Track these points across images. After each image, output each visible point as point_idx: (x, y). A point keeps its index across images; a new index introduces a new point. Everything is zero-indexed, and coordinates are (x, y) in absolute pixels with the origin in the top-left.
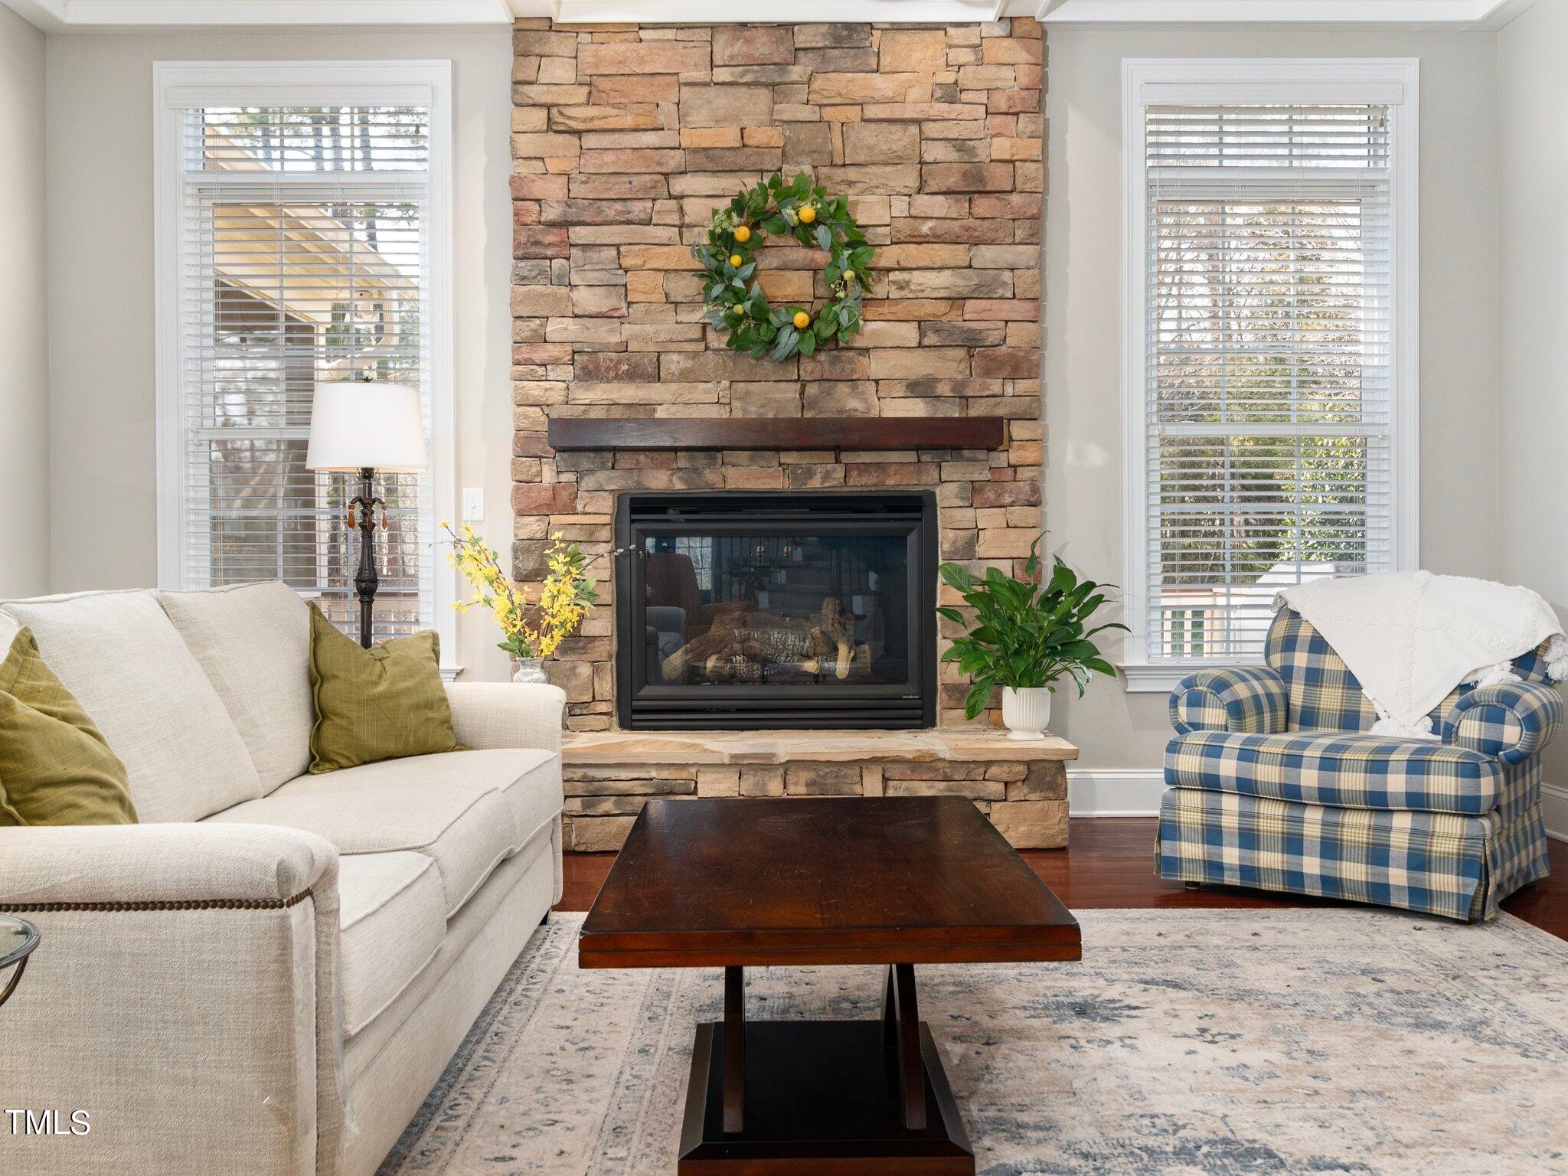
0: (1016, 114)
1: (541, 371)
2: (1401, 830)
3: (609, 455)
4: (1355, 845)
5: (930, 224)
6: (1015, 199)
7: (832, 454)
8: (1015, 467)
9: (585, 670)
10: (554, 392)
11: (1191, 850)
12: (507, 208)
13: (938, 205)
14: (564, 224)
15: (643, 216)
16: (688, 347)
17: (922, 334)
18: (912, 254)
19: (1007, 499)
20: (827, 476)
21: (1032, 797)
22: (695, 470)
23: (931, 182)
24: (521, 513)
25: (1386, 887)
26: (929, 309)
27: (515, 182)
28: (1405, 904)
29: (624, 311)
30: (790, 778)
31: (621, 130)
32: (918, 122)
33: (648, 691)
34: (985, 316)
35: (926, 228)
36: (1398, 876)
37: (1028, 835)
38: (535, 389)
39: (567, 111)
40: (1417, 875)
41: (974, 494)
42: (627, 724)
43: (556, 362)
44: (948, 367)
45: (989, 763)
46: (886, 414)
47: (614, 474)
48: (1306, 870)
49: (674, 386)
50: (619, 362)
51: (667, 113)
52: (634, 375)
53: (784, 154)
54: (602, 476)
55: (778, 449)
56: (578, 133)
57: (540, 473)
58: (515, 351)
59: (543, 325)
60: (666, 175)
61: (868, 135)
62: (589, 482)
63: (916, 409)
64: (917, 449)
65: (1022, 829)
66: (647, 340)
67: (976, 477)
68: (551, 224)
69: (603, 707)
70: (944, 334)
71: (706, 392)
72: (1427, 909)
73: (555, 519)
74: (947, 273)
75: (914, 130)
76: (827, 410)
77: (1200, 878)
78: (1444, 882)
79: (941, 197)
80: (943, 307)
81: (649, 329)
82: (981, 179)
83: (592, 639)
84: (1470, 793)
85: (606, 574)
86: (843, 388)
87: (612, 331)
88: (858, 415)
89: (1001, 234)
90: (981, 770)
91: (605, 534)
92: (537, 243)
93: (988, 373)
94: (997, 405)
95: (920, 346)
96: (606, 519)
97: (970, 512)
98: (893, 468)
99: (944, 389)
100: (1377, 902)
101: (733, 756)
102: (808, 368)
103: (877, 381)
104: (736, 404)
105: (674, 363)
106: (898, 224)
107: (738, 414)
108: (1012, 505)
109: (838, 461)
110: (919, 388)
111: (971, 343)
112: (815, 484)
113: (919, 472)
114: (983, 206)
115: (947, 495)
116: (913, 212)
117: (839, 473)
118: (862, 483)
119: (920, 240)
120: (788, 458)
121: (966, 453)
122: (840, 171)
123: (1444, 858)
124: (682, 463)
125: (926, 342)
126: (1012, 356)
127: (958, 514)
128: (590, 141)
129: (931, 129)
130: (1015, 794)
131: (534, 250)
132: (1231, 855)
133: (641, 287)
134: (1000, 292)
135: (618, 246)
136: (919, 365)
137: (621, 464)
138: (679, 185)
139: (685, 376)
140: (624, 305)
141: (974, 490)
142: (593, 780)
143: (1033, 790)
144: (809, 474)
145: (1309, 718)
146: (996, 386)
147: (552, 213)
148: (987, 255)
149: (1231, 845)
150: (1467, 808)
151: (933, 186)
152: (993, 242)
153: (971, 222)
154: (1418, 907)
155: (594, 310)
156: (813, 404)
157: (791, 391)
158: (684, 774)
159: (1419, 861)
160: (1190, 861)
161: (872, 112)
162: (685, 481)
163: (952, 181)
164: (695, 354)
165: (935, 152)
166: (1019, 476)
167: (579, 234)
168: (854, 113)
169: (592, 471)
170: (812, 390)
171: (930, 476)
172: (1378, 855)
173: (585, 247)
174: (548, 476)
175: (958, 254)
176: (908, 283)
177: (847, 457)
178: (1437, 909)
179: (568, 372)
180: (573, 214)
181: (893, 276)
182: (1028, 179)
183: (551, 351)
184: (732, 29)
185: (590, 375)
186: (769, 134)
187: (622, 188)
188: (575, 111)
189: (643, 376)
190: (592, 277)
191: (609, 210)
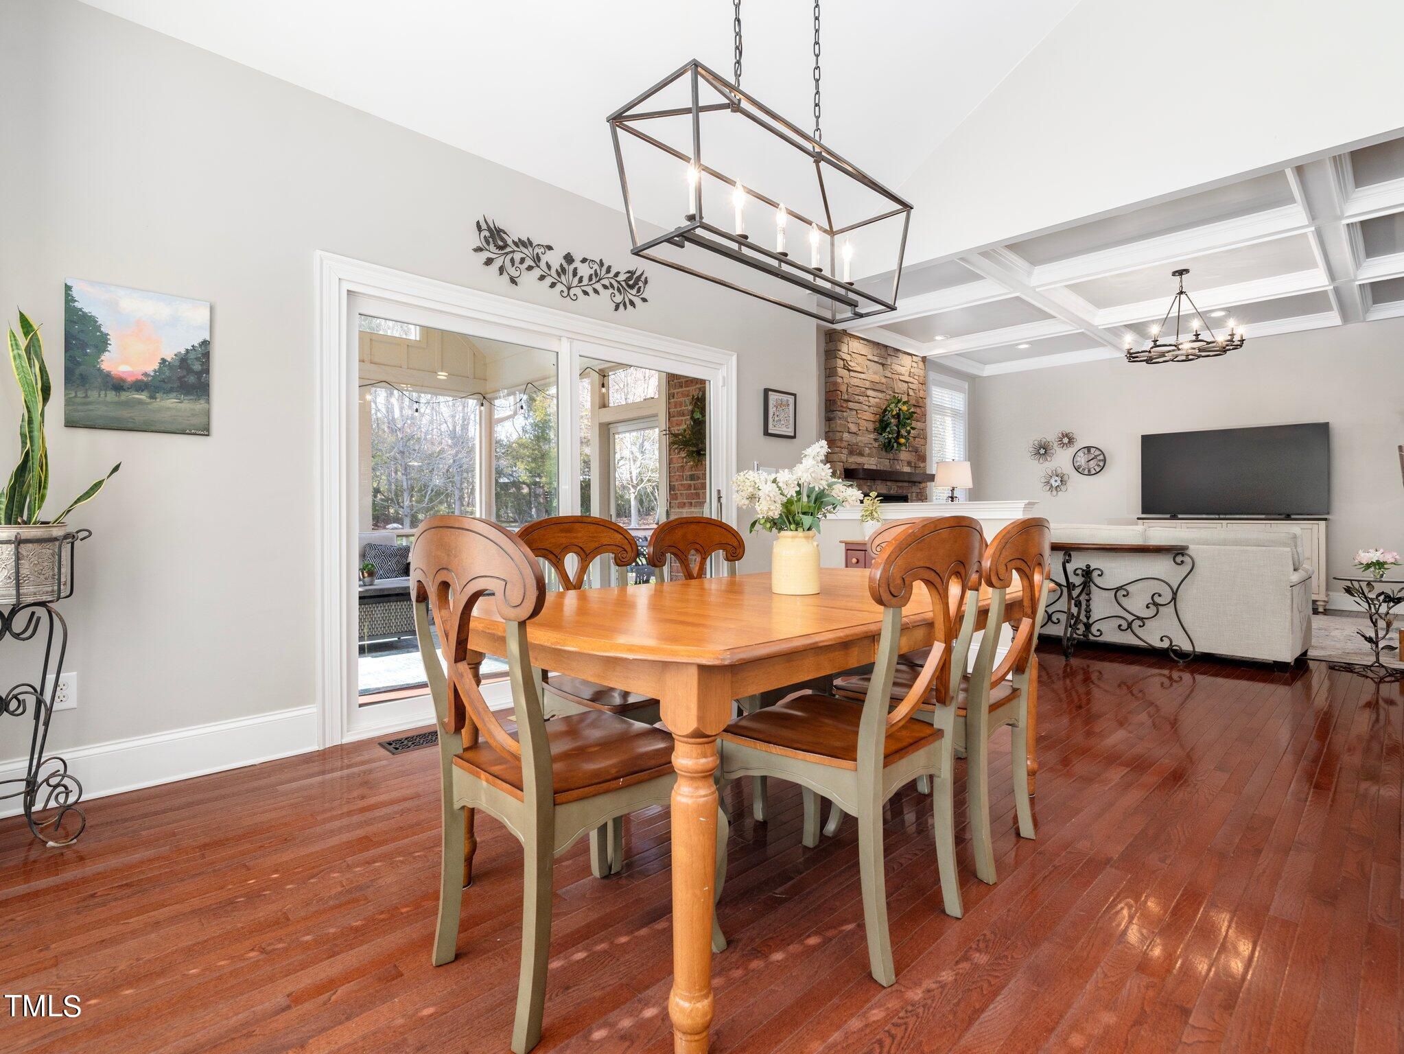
1: (842, 450)
6: (923, 409)
10: (844, 458)
16: (869, 446)
27: (837, 383)
29: (858, 432)
31: (858, 372)
32: (908, 383)
34: (918, 443)
38: (841, 457)
43: (845, 448)
44: (913, 458)
51: (866, 369)
52: (859, 454)
53: (886, 387)
59: (842, 435)
60: (866, 389)
61: (900, 384)
66: (862, 442)
68: (845, 400)
70: (912, 448)
71: (873, 460)
81: (863, 438)
87: (856, 439)
92: (842, 406)
95: (909, 451)
99: (913, 464)
102: (891, 456)
103: (902, 461)
109: (896, 485)
110: (909, 464)
111: (917, 450)
112: (892, 492)
114: (918, 409)
115: (912, 497)
120: (888, 483)
126: (922, 455)
128: (852, 374)
131: (842, 409)
134: (921, 436)
135: (857, 410)
136: (908, 457)
138: (868, 393)
139: (869, 455)
144: (891, 488)
146: (920, 464)
152: (920, 421)
155: (853, 431)
156: (892, 467)
157: (888, 462)
161: (900, 377)
163: (913, 401)
165: (910, 392)
167: (851, 405)
168: (897, 376)
173: (850, 409)
180: (849, 398)
183: (844, 444)
184: (877, 345)
185: (851, 453)
186: (884, 380)
187: (857, 391)
188: (850, 363)
189: (861, 454)
190: (853, 419)
191: (856, 398)
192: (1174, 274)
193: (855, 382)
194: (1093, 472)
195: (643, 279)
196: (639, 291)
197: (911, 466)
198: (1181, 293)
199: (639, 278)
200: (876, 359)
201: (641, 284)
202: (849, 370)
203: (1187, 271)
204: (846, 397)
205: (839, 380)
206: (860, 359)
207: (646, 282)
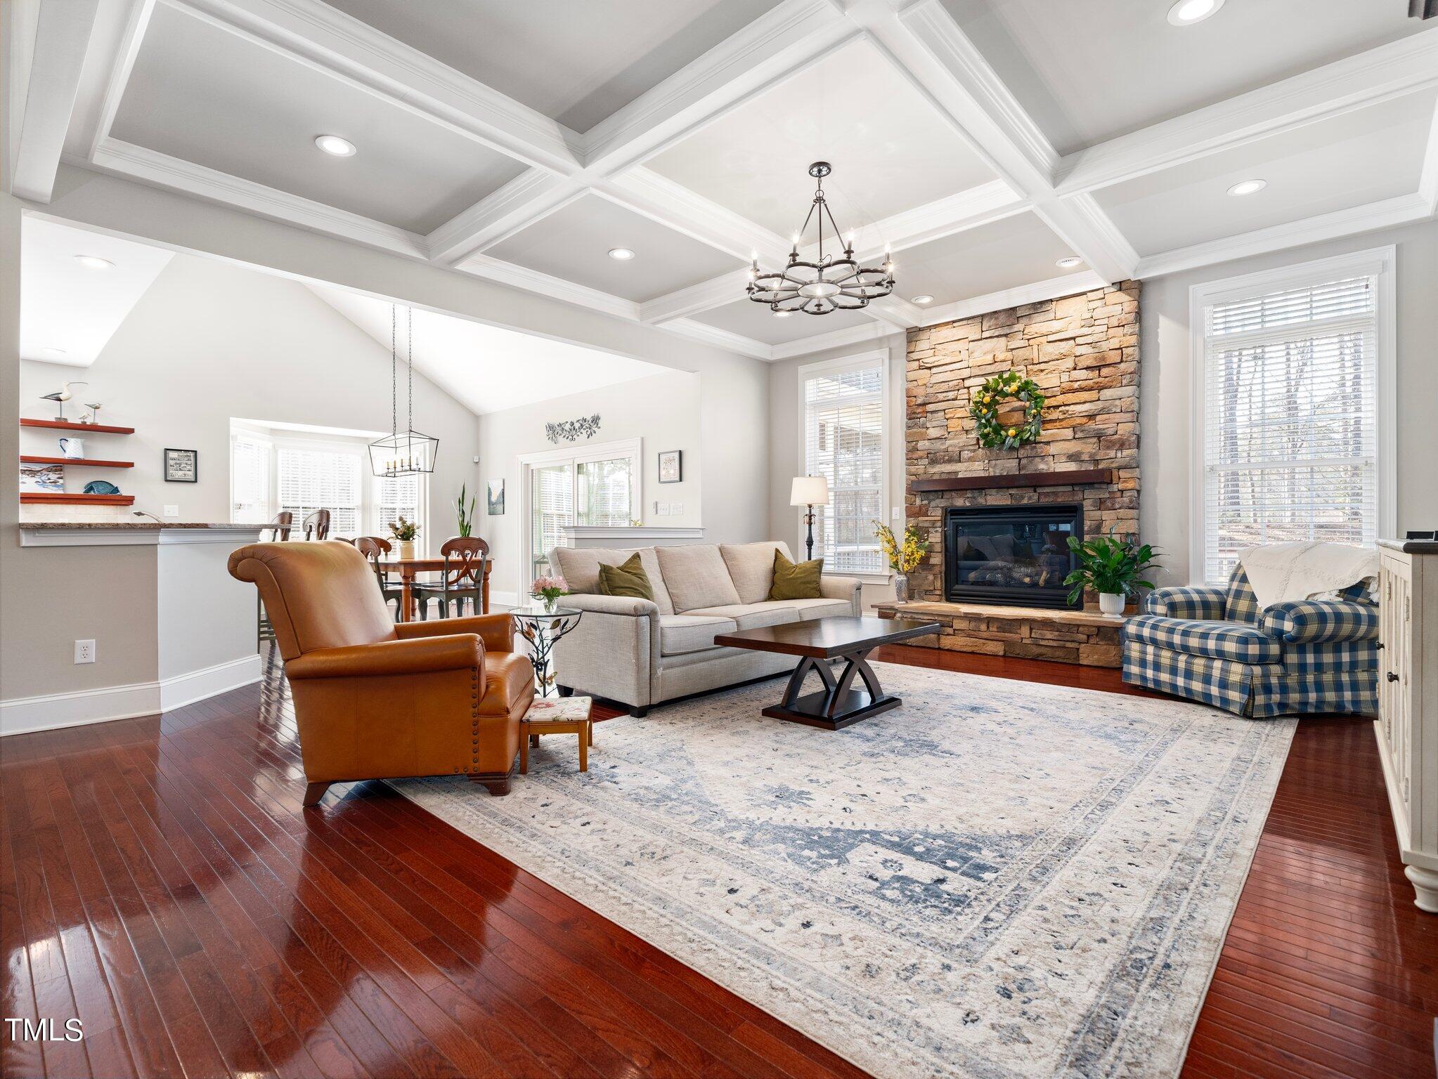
0: (1123, 326)
1: (916, 462)
2: (1217, 668)
3: (940, 493)
4: (1199, 674)
5: (1079, 383)
6: (1123, 366)
7: (1033, 489)
8: (1122, 491)
9: (931, 577)
10: (920, 469)
11: (1135, 669)
12: (905, 399)
13: (1083, 374)
14: (924, 404)
15: (953, 397)
16: (971, 448)
17: (1075, 433)
18: (1070, 398)
19: (1117, 506)
20: (1030, 498)
21: (1101, 643)
22: (974, 498)
23: (1080, 364)
24: (908, 516)
25: (1210, 695)
26: (1079, 421)
27: (908, 390)
28: (1218, 705)
29: (946, 436)
30: (990, 624)
31: (946, 364)
32: (1074, 338)
33: (957, 587)
34: (1106, 422)
35: (1076, 385)
36: (1215, 690)
37: (1098, 660)
38: (913, 469)
39: (925, 361)
40: (1223, 691)
41: (1100, 505)
42: (949, 600)
43: (921, 458)
44: (1088, 448)
45: (1079, 626)
46: (1057, 470)
47: (943, 500)
48: (1178, 684)
49: (966, 464)
50: (945, 456)
51: (964, 355)
52: (950, 461)
53: (1012, 363)
54: (938, 501)
55: (1008, 488)
56: (930, 368)
57: (915, 501)
58: (907, 454)
59: (917, 444)
60: (963, 380)
61: (1051, 348)
62: (933, 504)
63: (1072, 467)
64: (1073, 485)
65: (1096, 657)
66: (955, 446)
67: (1101, 496)
69: (938, 592)
70: (1085, 432)
71: (979, 465)
72: (1227, 708)
73: (920, 518)
74: (1087, 404)
75: (1072, 342)
76: (1030, 470)
77: (1138, 683)
78: (1234, 695)
79: (1084, 371)
80: (1085, 420)
81: (956, 441)
82: (1104, 359)
83: (934, 565)
84: (1242, 652)
85: (939, 540)
86: (1038, 460)
87: (942, 444)
88: (1045, 471)
89: (1114, 383)
90: (1076, 629)
91: (939, 524)
92: (914, 413)
93: (1108, 448)
94: (1112, 463)
95: (1074, 438)
96: (939, 518)
97: (1099, 512)
98: (1060, 494)
99: (1086, 457)
100: (1206, 702)
101: (965, 613)
102: (1022, 453)
103: (1053, 456)
104: (991, 469)
105: (966, 454)
106: (1062, 385)
107: (992, 474)
108: (1120, 508)
109: (1035, 492)
110: (1073, 457)
111: (1099, 436)
112: (1025, 501)
113: (1073, 495)
114: (1106, 371)
115: (1087, 505)
116: (1071, 379)
117: (1036, 497)
118: (1045, 501)
119: (1074, 391)
120: (1013, 491)
121: (1096, 486)
122: (1035, 366)
123: (1234, 684)
124: (969, 495)
125: (1077, 436)
126: (1120, 439)
127: (1092, 513)
128: (934, 370)
129: (1079, 341)
130: (1092, 641)
131: (914, 416)
132: (1150, 673)
133: (952, 425)
134: (1114, 410)
135: (944, 410)
136: (1073, 447)
137: (945, 496)
138: (967, 383)
139: (970, 459)
140: (946, 433)
141: (1101, 503)
142: (914, 618)
143: (1102, 640)
144: (1023, 498)
145: (1232, 616)
146: (1112, 453)
147: (920, 401)
148: (1106, 393)
149: (1150, 669)
150: (1243, 658)
151: (1080, 366)
152: (1110, 387)
153: (1100, 380)
154: (1224, 707)
155: (935, 436)
156: (1024, 468)
157: (1014, 463)
158: (948, 619)
159: (1224, 685)
160: (1135, 674)
161: (1052, 338)
162: (970, 502)
163: (1090, 362)
164: (974, 451)
165: (1082, 351)
166: (1124, 495)
167: (930, 407)
168: (1044, 340)
169: (934, 500)
170: (1024, 461)
171: (1079, 497)
172: (1207, 679)
173: (932, 412)
174: (918, 502)
175: (1093, 395)
176: (1068, 411)
177: (1040, 490)
178: (1231, 709)
179: (926, 461)
180: (927, 400)
181: (1060, 409)
182: (1129, 355)
185: (934, 462)
187: (944, 387)
188: (931, 360)
189: (954, 460)
190: (935, 424)
191: (941, 397)
193: (941, 378)
197: (1080, 461)
206: (953, 348)
207: (599, 419)
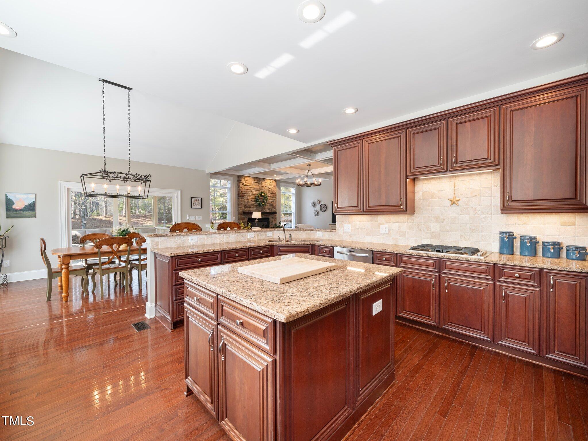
0: (275, 187)
8: (275, 216)
12: (238, 191)
15: (250, 193)
17: (270, 205)
18: (269, 198)
24: (239, 220)
26: (270, 202)
29: (248, 202)
31: (248, 186)
32: (269, 187)
44: (271, 208)
46: (267, 211)
47: (248, 216)
50: (248, 206)
53: (260, 189)
59: (242, 203)
61: (265, 188)
62: (246, 217)
66: (250, 204)
67: (272, 216)
68: (243, 194)
74: (271, 200)
82: (273, 192)
86: (264, 209)
93: (273, 208)
94: (273, 211)
97: (272, 219)
98: (267, 216)
99: (271, 209)
103: (266, 208)
105: (252, 206)
106: (268, 196)
108: (275, 219)
110: (269, 209)
111: (272, 205)
114: (273, 194)
115: (270, 218)
116: (269, 194)
121: (272, 214)
126: (275, 207)
128: (246, 186)
133: (249, 200)
134: (274, 202)
135: (248, 196)
138: (252, 191)
139: (253, 208)
148: (273, 198)
155: (246, 201)
157: (260, 209)
161: (266, 186)
163: (271, 192)
165: (270, 190)
167: (245, 195)
168: (264, 186)
171: (269, 216)
174: (242, 216)
175: (271, 198)
179: (244, 207)
183: (243, 205)
184: (256, 178)
185: (246, 207)
186: (258, 187)
187: (248, 191)
188: (244, 184)
189: (250, 207)
190: (246, 198)
191: (247, 193)
192: (308, 165)
193: (247, 188)
194: (324, 211)
195: (149, 176)
196: (148, 179)
197: (270, 210)
198: (309, 170)
199: (148, 176)
200: (255, 182)
201: (149, 177)
202: (245, 186)
203: (310, 165)
204: (243, 193)
205: (241, 188)
206: (249, 182)
207: (150, 177)
